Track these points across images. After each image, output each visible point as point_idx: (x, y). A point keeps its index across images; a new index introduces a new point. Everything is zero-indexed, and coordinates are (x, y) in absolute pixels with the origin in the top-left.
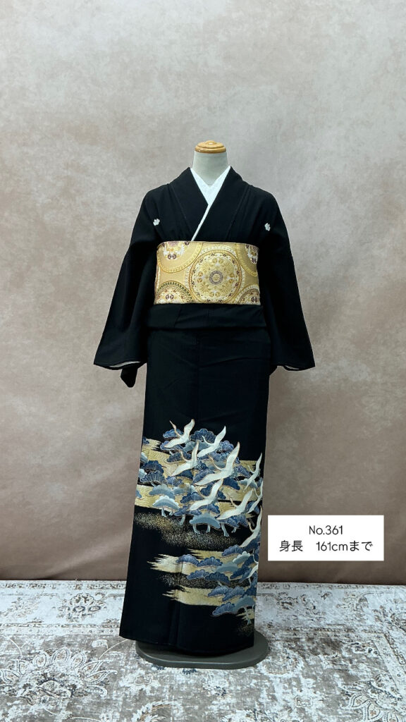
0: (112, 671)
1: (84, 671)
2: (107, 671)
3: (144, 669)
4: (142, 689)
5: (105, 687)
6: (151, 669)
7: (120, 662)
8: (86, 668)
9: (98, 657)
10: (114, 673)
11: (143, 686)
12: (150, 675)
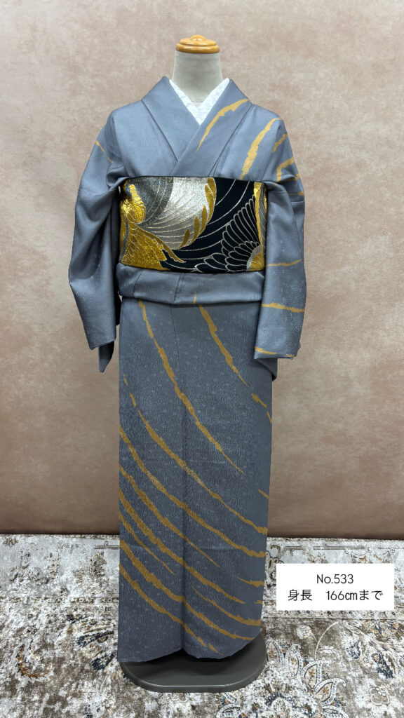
0: (339, 681)
1: (307, 680)
2: (332, 680)
3: (371, 677)
4: (386, 712)
5: (343, 709)
6: (379, 678)
7: (340, 663)
8: (308, 675)
9: (313, 657)
10: (341, 684)
11: (384, 708)
12: (382, 687)
